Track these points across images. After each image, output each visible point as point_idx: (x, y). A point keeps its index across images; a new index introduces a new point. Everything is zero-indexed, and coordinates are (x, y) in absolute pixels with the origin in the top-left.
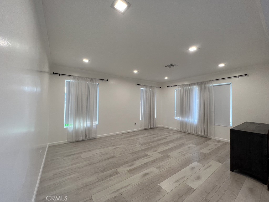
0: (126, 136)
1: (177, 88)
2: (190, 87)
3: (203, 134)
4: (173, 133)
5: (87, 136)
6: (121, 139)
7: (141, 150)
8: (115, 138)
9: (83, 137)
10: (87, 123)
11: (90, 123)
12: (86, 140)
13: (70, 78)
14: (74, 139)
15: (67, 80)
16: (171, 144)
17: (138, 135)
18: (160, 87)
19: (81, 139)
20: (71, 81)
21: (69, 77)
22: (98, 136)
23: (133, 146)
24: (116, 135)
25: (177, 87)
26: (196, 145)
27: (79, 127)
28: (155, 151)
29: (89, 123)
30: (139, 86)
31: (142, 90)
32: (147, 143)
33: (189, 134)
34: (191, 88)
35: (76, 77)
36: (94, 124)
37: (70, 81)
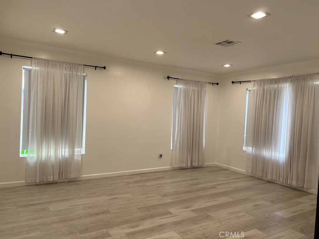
0: (138, 178)
1: (250, 86)
2: (276, 86)
3: (294, 183)
4: (235, 179)
5: (63, 175)
6: (128, 183)
7: (159, 205)
8: (115, 182)
9: (55, 176)
10: (63, 150)
11: (69, 151)
12: (61, 182)
13: (31, 62)
14: (38, 178)
15: (25, 67)
16: (222, 198)
17: (163, 178)
18: (218, 84)
19: (51, 179)
20: (34, 68)
21: (29, 61)
22: (85, 176)
23: (147, 197)
24: (120, 177)
25: (252, 84)
26: (272, 202)
27: (48, 158)
28: (187, 208)
29: (67, 150)
30: (171, 81)
31: (177, 88)
32: (176, 193)
33: (269, 182)
34: (278, 87)
35: (43, 62)
36: (76, 154)
37: (31, 68)
